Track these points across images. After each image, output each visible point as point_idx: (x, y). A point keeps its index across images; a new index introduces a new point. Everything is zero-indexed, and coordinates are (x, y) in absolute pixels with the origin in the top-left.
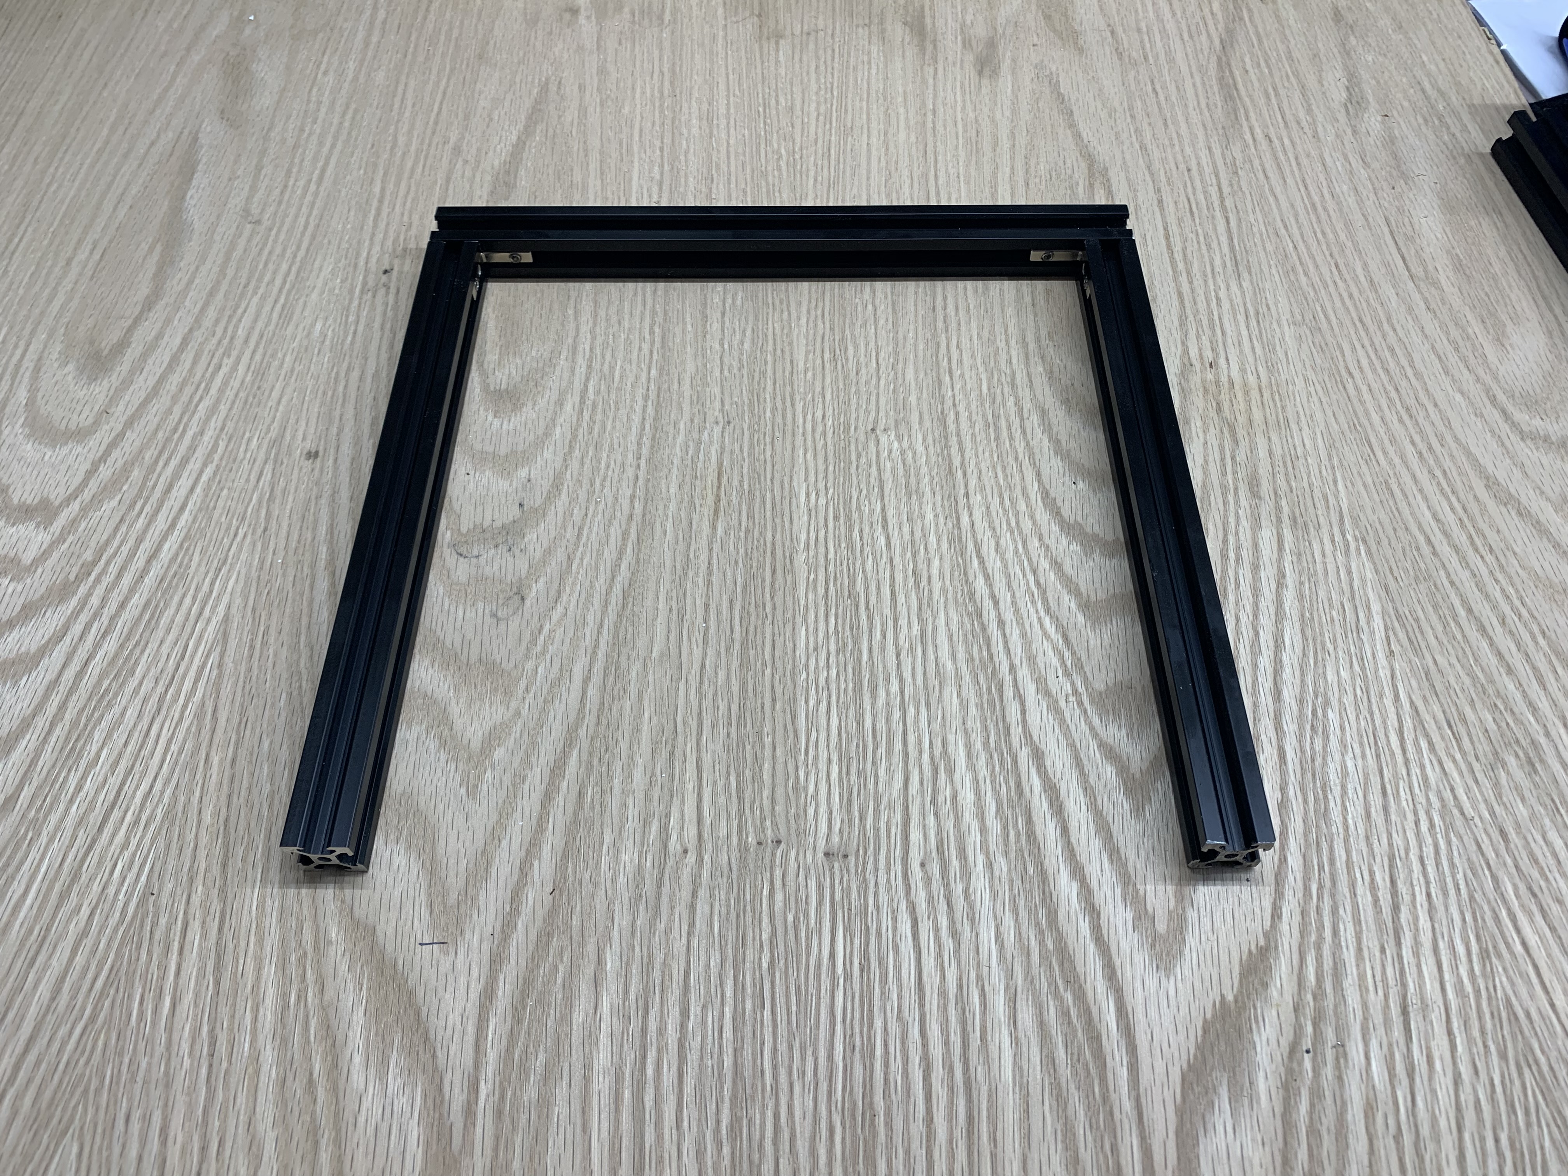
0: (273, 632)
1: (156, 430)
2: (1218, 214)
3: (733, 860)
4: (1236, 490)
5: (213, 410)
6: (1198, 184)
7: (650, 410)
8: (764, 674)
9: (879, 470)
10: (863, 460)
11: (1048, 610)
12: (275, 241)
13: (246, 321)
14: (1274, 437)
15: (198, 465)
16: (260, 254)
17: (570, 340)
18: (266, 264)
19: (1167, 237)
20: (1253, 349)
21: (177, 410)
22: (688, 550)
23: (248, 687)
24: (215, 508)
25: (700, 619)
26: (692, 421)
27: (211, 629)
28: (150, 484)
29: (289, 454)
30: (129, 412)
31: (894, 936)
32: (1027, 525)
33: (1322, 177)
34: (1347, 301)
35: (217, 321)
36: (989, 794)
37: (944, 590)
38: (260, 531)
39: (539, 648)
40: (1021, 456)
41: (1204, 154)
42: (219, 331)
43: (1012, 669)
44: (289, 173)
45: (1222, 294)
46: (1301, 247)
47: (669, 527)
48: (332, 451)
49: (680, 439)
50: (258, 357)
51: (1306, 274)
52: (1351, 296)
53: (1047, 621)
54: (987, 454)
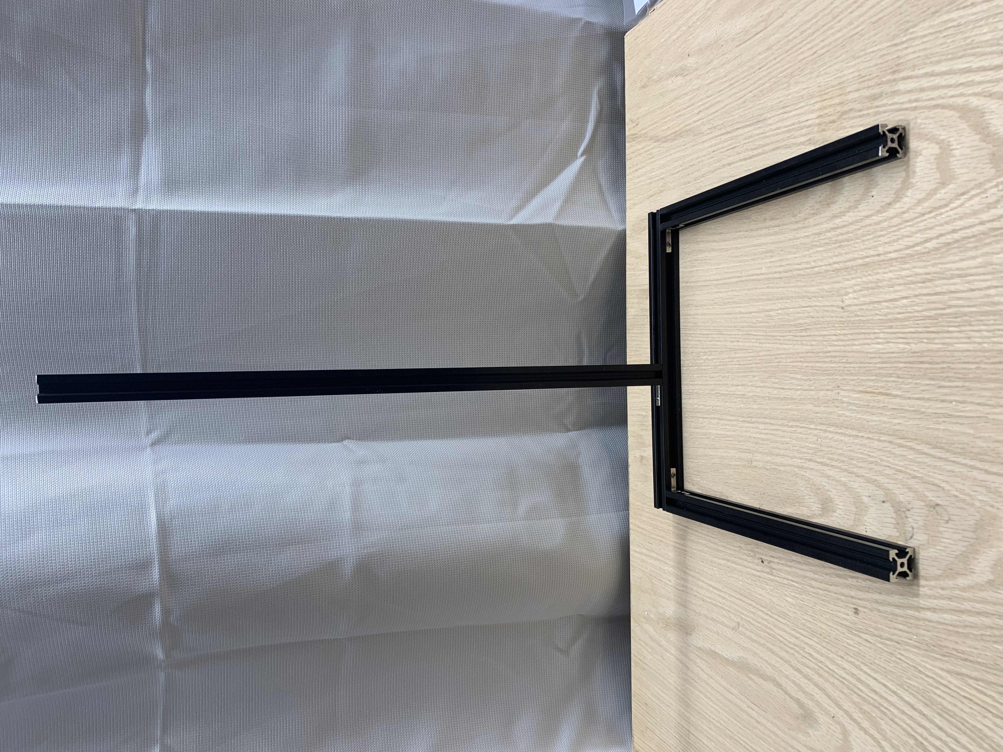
0: (957, 647)
1: (843, 693)
2: (734, 134)
4: (877, 107)
5: (832, 661)
6: (720, 146)
7: (832, 429)
8: (985, 369)
9: (864, 304)
10: (859, 313)
11: (946, 205)
12: (748, 616)
13: (786, 636)
14: (848, 90)
15: (862, 673)
16: (753, 625)
17: (796, 469)
18: (758, 622)
19: (745, 159)
20: (802, 107)
21: (832, 680)
22: (909, 411)
23: (990, 666)
24: (885, 668)
25: (950, 405)
26: (837, 407)
27: (955, 682)
28: (872, 701)
29: (855, 624)
30: (833, 705)
32: (896, 221)
33: (717, 83)
34: (777, 60)
35: (787, 652)
37: (934, 265)
38: (898, 646)
39: (967, 498)
40: (858, 227)
41: (706, 145)
42: (792, 651)
43: (982, 223)
44: (715, 605)
45: (773, 127)
46: (750, 89)
47: (896, 421)
48: (854, 600)
49: (848, 413)
50: (804, 633)
51: (764, 84)
52: (775, 59)
53: (952, 205)
54: (856, 245)
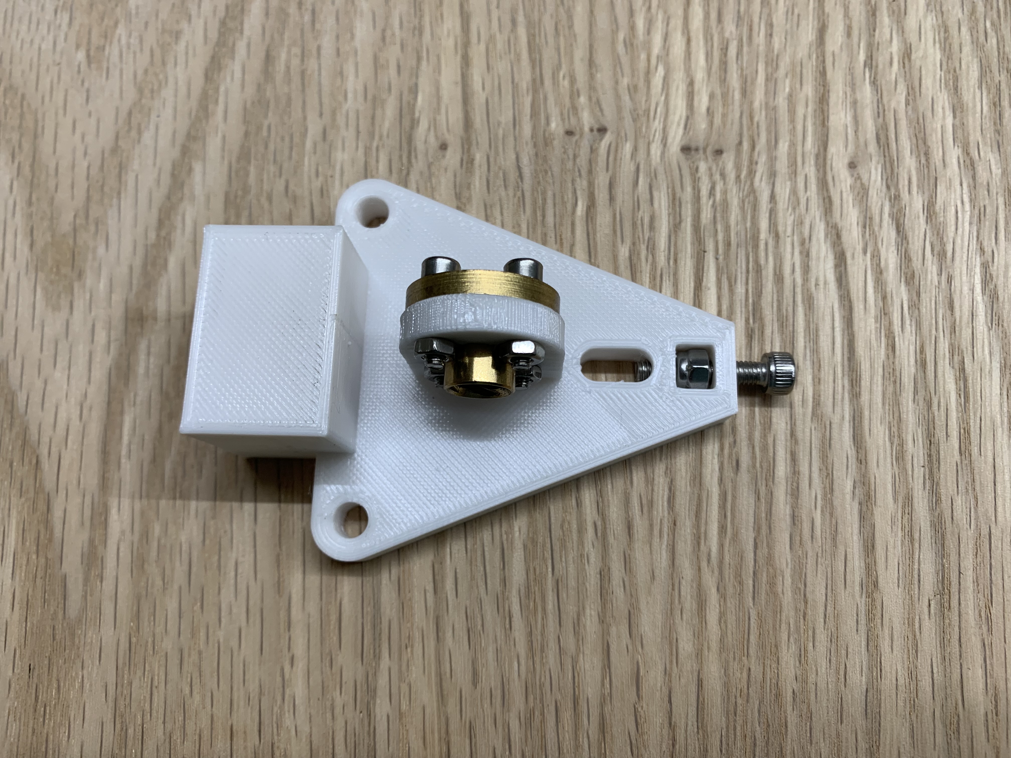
3: (525, 161)
31: (806, 280)
36: (967, 49)
